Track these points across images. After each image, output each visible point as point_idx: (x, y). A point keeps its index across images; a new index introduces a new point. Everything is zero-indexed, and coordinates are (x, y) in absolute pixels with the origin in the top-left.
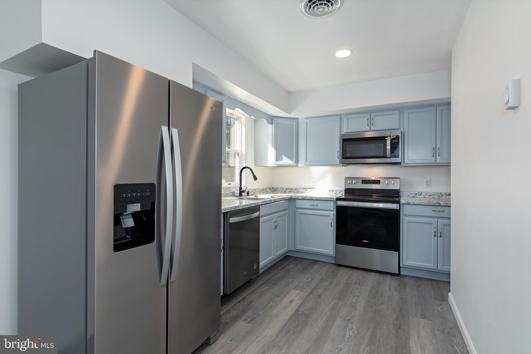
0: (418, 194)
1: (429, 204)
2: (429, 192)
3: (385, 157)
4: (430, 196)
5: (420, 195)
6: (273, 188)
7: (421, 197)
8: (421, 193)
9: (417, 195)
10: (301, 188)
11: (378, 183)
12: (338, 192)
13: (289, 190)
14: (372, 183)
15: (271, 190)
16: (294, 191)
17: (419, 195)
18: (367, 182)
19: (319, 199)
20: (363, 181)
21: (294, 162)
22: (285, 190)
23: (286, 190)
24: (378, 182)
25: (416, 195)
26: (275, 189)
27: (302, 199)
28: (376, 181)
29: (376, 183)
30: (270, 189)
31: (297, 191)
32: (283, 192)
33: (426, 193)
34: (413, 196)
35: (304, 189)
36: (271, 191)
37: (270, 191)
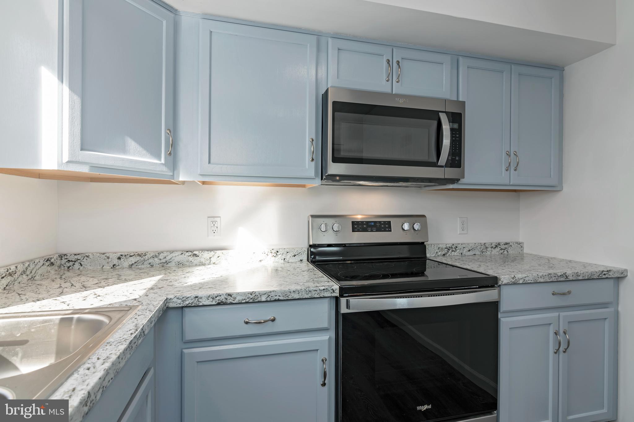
0: (452, 248)
1: (551, 280)
2: (468, 244)
3: (434, 165)
4: (469, 251)
5: (454, 250)
6: (61, 256)
7: (456, 253)
8: (457, 247)
9: (450, 251)
10: (177, 251)
11: (387, 228)
12: (289, 255)
13: (133, 260)
14: (374, 229)
15: (52, 264)
16: (151, 261)
17: (452, 251)
18: (365, 226)
19: (280, 298)
20: (356, 225)
21: (163, 161)
22: (116, 261)
23: (119, 258)
24: (387, 226)
25: (448, 252)
26: (73, 258)
27: (214, 303)
28: (383, 224)
29: (383, 228)
30: (48, 263)
31: (164, 261)
32: (107, 267)
33: (464, 246)
34: (443, 253)
35: (187, 254)
36: (52, 271)
37: (49, 268)
